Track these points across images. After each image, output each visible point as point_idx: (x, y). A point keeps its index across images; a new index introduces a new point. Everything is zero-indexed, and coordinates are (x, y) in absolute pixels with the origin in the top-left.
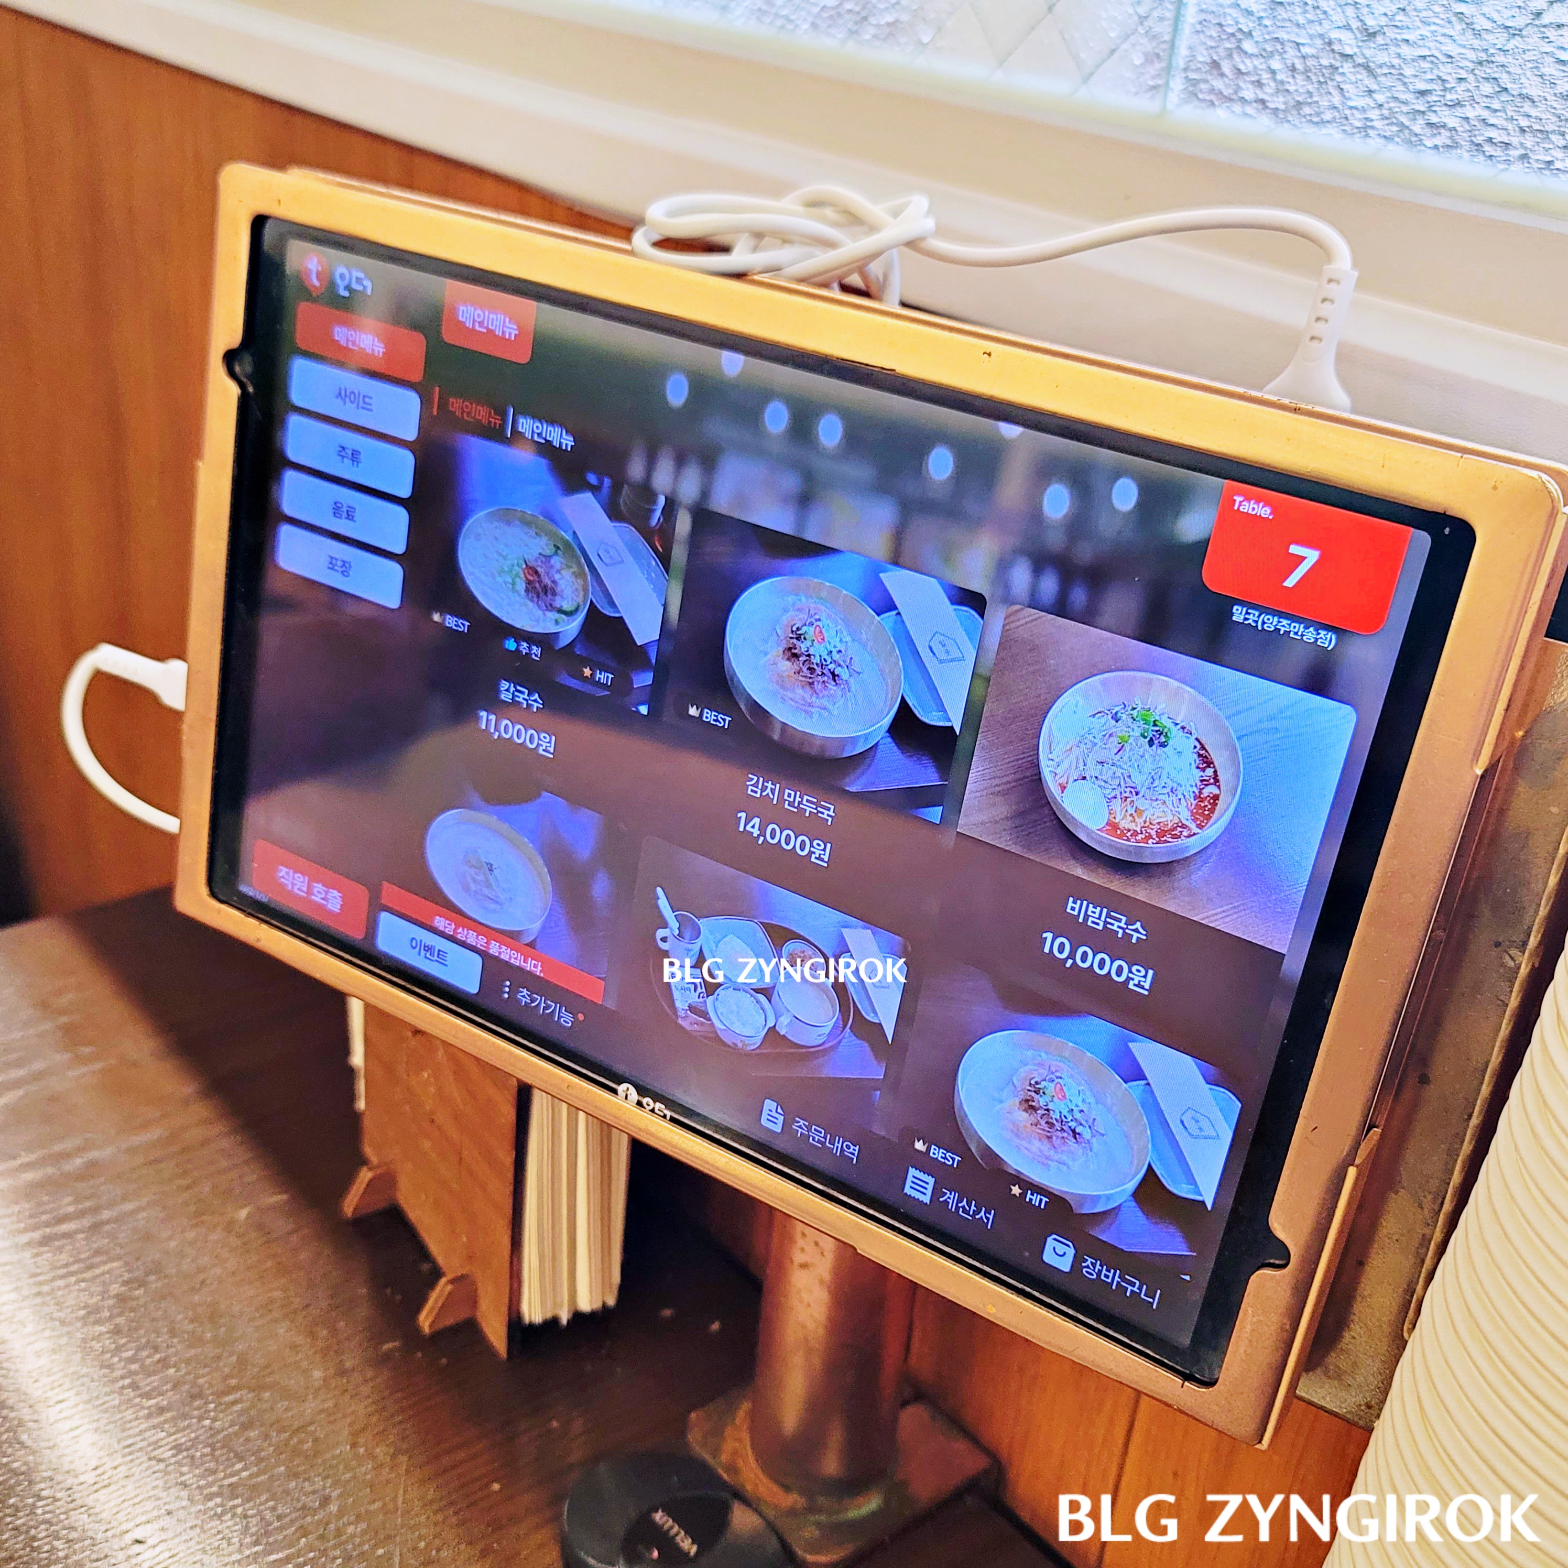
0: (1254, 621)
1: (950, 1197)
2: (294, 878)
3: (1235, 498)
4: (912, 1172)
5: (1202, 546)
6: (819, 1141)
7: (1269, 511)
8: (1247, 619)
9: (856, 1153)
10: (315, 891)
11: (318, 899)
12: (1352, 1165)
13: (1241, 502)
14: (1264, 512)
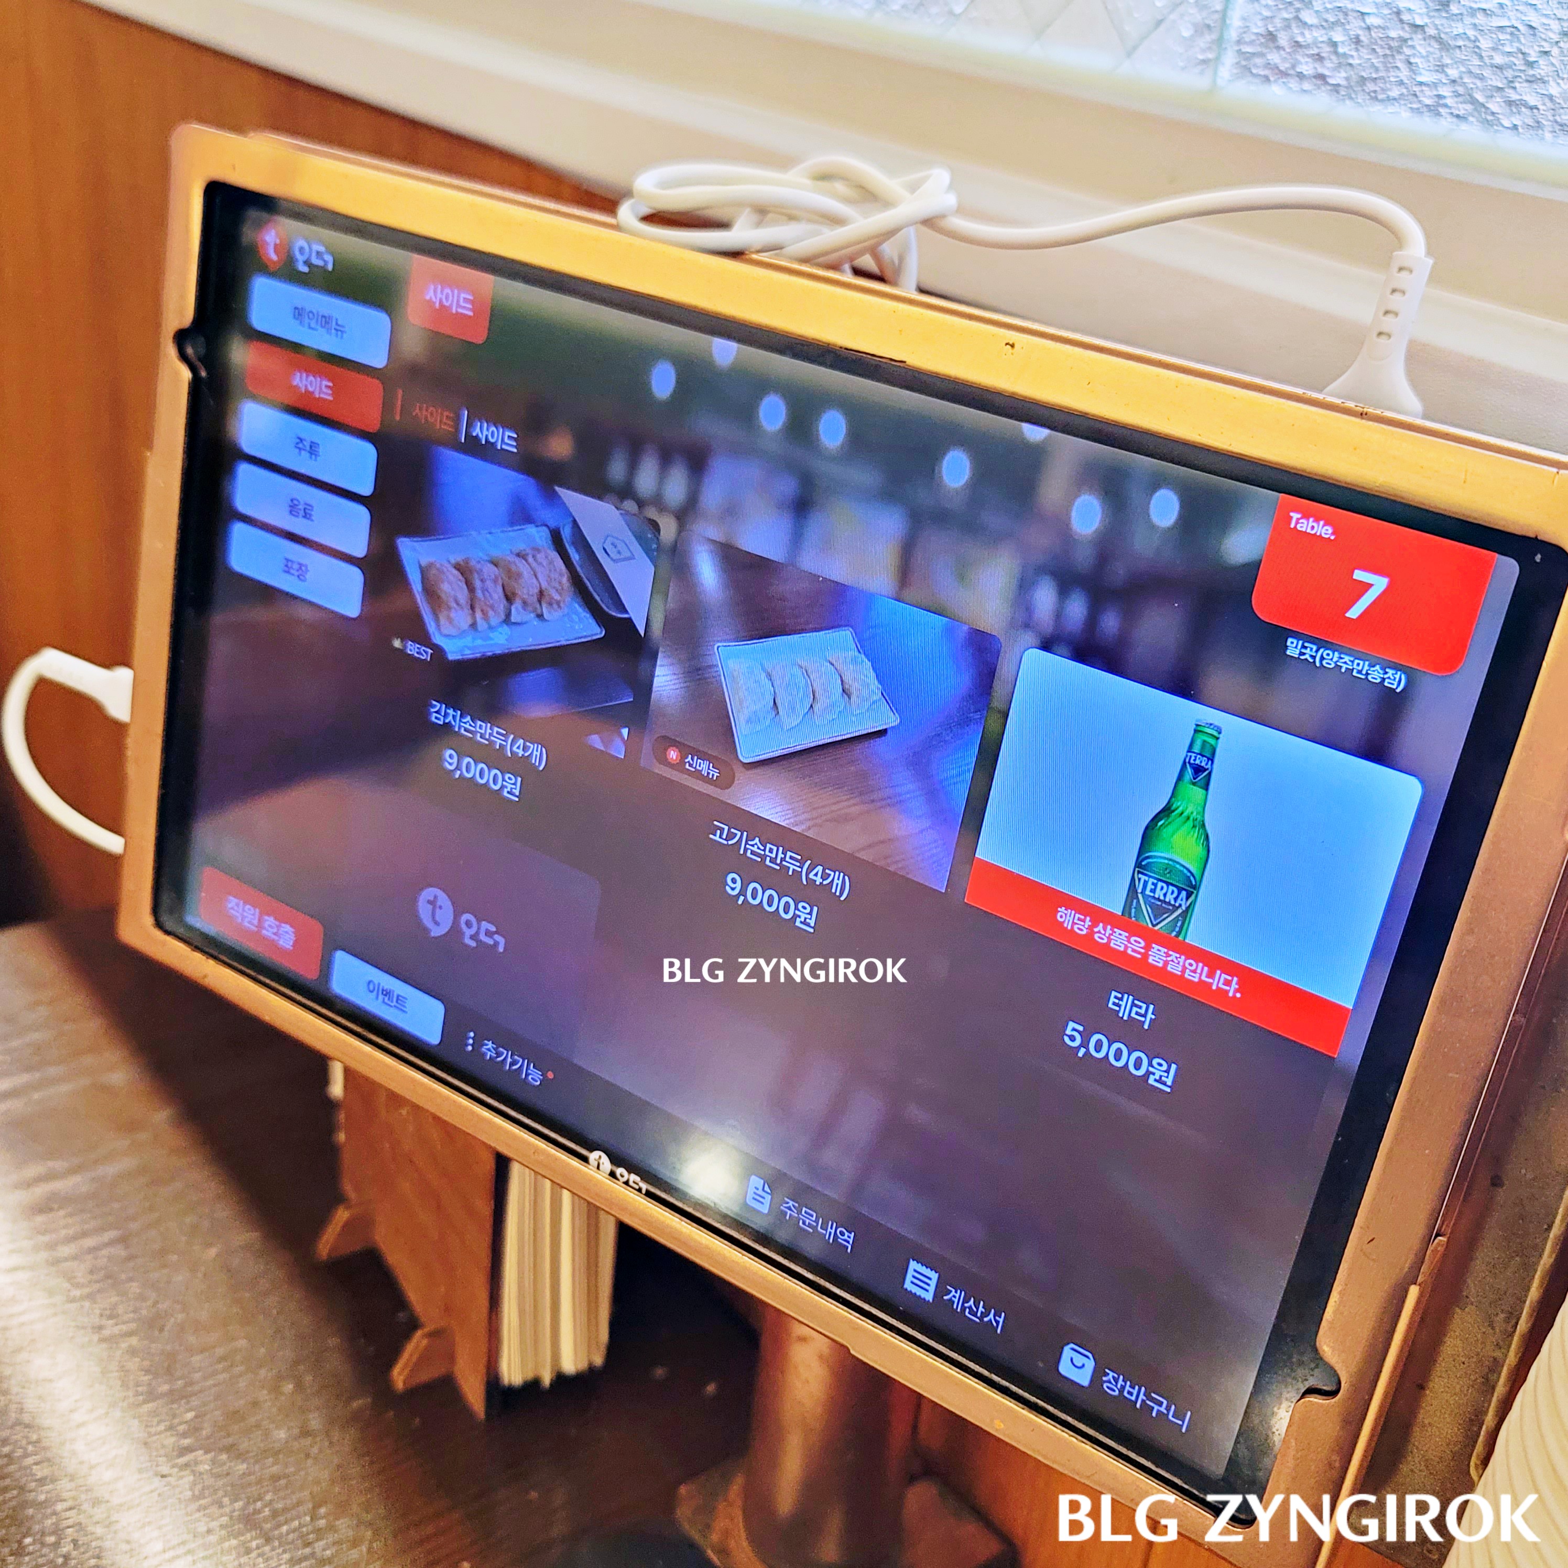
0: (1311, 656)
1: (955, 1296)
2: (244, 910)
3: (1292, 514)
4: (913, 1265)
5: (1253, 568)
6: (810, 1226)
7: (1330, 531)
8: (1304, 654)
9: (851, 1242)
10: (266, 924)
11: (269, 934)
12: (1415, 1284)
13: (1298, 519)
14: (1325, 531)
